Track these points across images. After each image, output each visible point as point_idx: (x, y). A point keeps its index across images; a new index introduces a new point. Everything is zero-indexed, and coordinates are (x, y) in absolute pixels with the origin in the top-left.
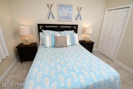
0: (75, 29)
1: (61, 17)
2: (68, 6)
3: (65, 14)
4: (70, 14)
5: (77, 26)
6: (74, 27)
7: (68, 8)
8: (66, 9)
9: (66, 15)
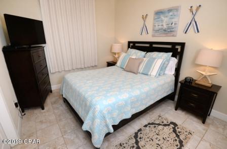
0: (179, 50)
1: (156, 31)
2: (170, 10)
3: (164, 24)
4: (172, 24)
5: (183, 45)
6: (177, 47)
7: (171, 14)
8: (167, 17)
9: (165, 27)
